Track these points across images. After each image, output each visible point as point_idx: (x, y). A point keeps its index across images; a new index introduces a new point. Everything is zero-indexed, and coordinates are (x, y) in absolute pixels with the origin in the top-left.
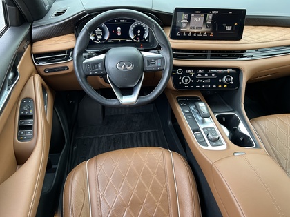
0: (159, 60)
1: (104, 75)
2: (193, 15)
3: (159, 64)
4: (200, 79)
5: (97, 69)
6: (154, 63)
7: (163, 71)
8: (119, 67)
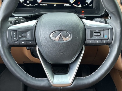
0: (106, 31)
1: (32, 46)
3: (106, 37)
5: (25, 39)
6: (99, 34)
7: (111, 45)
8: (53, 37)
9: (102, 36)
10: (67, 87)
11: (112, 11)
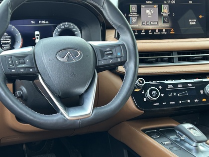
0: (117, 48)
2: (143, 6)
3: (119, 54)
4: (173, 91)
5: (23, 66)
6: (111, 52)
7: (126, 64)
8: (60, 57)
9: (114, 54)
10: (87, 119)
11: (119, 25)
